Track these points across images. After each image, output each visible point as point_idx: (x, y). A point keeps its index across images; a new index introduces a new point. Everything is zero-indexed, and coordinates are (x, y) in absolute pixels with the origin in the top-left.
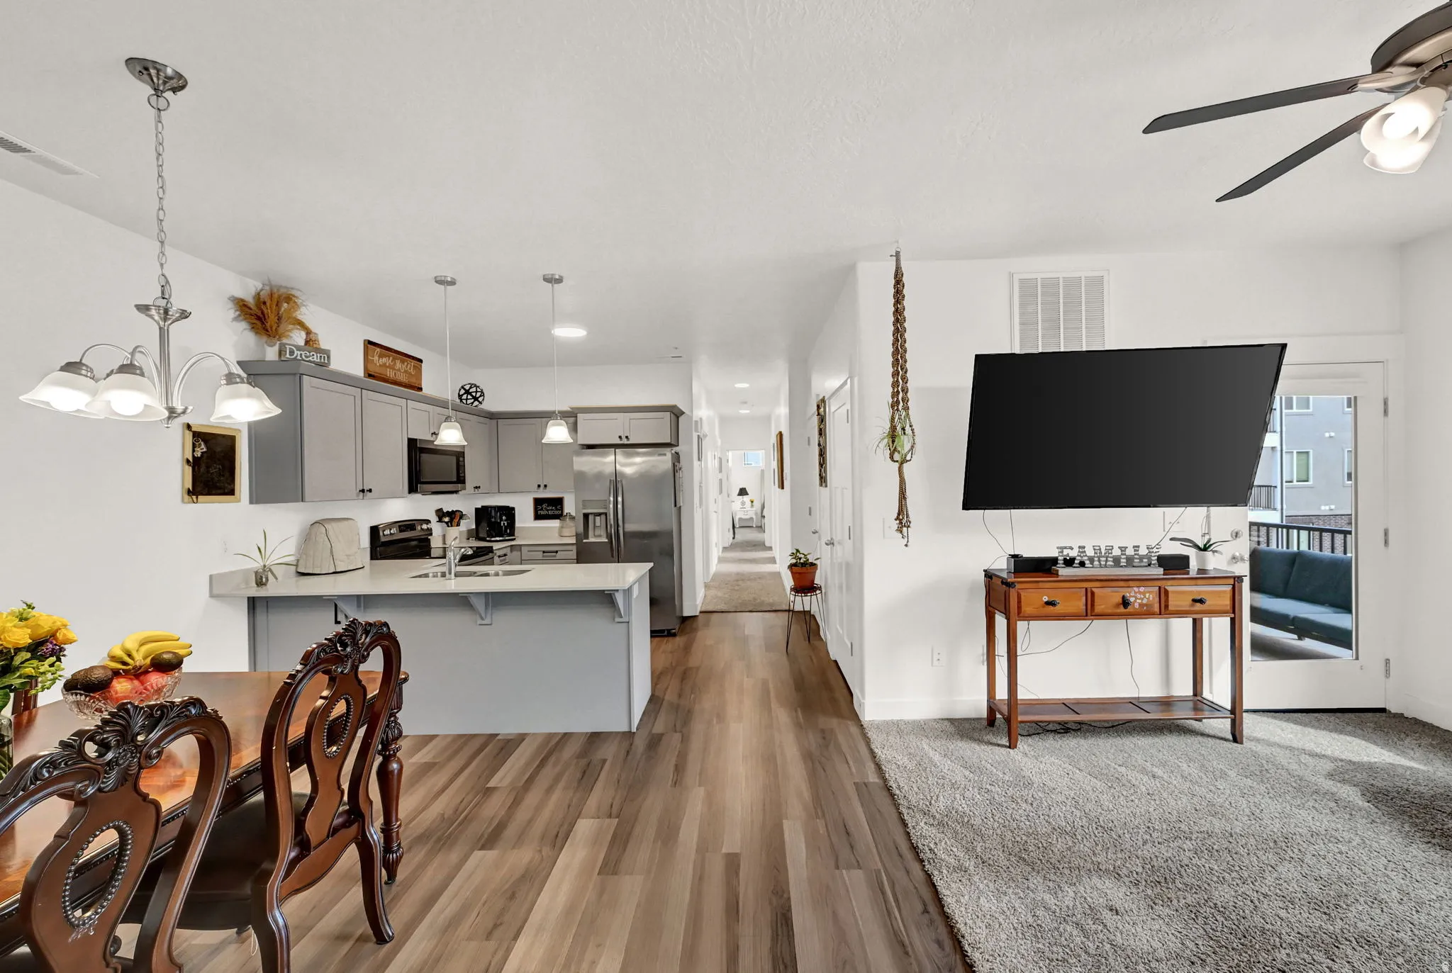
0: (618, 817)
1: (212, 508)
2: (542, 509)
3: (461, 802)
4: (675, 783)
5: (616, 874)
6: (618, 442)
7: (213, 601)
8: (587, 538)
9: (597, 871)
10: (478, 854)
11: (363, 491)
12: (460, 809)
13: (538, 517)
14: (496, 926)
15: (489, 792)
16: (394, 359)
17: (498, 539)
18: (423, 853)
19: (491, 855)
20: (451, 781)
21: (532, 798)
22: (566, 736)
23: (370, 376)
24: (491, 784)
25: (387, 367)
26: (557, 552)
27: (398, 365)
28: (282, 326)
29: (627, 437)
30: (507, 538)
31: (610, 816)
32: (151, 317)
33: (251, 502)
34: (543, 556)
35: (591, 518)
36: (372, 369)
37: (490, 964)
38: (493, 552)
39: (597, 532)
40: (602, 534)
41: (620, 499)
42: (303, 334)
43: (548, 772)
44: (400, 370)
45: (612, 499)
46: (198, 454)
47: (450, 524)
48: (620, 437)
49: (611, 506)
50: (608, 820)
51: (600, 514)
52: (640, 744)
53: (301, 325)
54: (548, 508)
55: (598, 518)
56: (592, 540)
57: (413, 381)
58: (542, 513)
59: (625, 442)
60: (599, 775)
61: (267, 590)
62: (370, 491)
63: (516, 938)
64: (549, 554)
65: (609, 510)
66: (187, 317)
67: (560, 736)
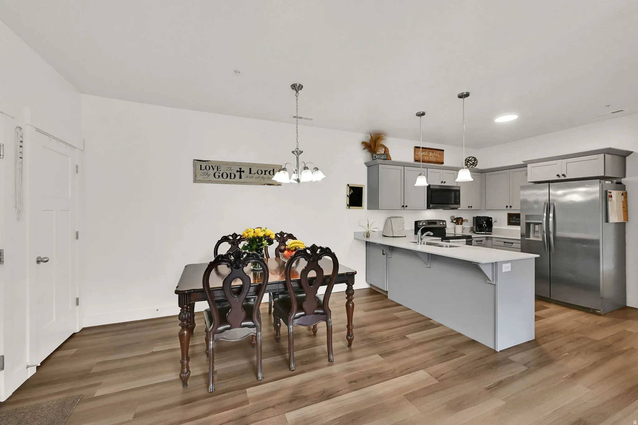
0: (439, 381)
1: (355, 210)
2: (513, 220)
3: (392, 336)
4: (489, 389)
5: (410, 401)
6: (557, 178)
7: (355, 240)
8: (529, 237)
9: (405, 393)
10: (377, 356)
11: (403, 206)
12: (390, 338)
13: (510, 223)
14: (355, 381)
15: (405, 338)
16: (429, 152)
17: (483, 233)
18: (365, 344)
19: (381, 359)
20: (397, 327)
21: (415, 350)
22: (460, 334)
23: (416, 161)
24: (407, 336)
25: (425, 156)
26: (512, 243)
27: (431, 154)
28: (376, 148)
29: (563, 175)
30: (487, 233)
31: (436, 378)
32: (295, 154)
33: (368, 209)
34: (504, 245)
35: (532, 226)
36: (417, 158)
37: (341, 391)
38: (472, 238)
39: (536, 235)
40: (539, 236)
41: (551, 215)
42: (384, 149)
43: (434, 344)
44: (432, 156)
45: (545, 215)
46: (350, 194)
47: (457, 223)
48: (558, 175)
49: (545, 219)
50: (433, 379)
51: (538, 224)
52: (492, 359)
53: (383, 146)
54: (513, 219)
55: (537, 226)
56: (532, 238)
57: (439, 160)
58: (512, 221)
59: (563, 178)
60: (453, 359)
61: (369, 240)
62: (406, 206)
63: (355, 390)
64: (507, 244)
65: (543, 221)
66: (302, 152)
67: (456, 333)
